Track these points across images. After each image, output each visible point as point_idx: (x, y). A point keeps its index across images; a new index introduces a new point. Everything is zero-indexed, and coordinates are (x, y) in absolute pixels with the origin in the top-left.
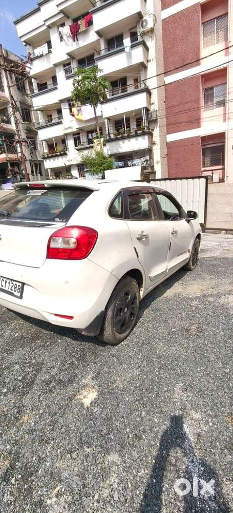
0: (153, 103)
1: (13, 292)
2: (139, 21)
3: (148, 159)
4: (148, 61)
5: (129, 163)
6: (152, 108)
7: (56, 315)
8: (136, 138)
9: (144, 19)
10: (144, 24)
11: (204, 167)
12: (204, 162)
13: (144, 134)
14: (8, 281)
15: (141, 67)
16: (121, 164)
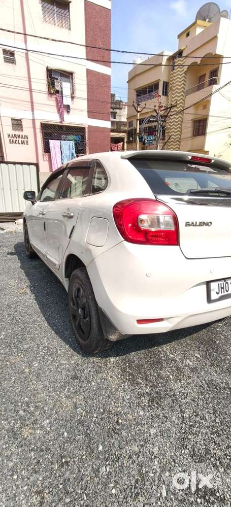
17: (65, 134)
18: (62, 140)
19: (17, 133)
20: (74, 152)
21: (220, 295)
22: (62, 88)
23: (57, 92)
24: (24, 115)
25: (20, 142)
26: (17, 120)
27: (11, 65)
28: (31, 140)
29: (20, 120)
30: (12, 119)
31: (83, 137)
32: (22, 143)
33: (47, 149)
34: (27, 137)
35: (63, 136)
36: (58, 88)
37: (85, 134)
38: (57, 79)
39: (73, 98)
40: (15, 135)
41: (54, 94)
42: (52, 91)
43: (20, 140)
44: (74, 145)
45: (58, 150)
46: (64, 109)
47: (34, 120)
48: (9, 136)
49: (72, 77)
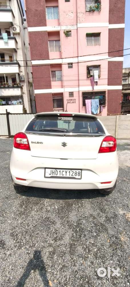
0: (22, 72)
1: (74, 176)
2: (11, 26)
3: (21, 101)
4: (17, 49)
5: (10, 103)
6: (21, 74)
7: (102, 183)
8: (14, 89)
9: (14, 26)
10: (15, 29)
11: (54, 108)
12: (54, 105)
13: (18, 87)
14: (68, 171)
15: (14, 51)
16: (4, 102)
17: (94, 96)
18: (92, 99)
19: (71, 98)
20: (98, 104)
21: (51, 175)
22: (94, 74)
23: (91, 76)
24: (75, 90)
25: (72, 102)
26: (71, 92)
27: (71, 69)
28: (77, 101)
29: (73, 92)
30: (69, 92)
31: (104, 96)
32: (73, 103)
33: (84, 104)
34: (75, 100)
35: (93, 97)
36: (91, 74)
37: (105, 95)
38: (92, 70)
39: (99, 77)
40: (70, 100)
41: (90, 77)
42: (89, 76)
43: (72, 101)
44: (98, 101)
45: (90, 104)
46: (94, 83)
47: (79, 91)
48: (67, 100)
49: (100, 68)
